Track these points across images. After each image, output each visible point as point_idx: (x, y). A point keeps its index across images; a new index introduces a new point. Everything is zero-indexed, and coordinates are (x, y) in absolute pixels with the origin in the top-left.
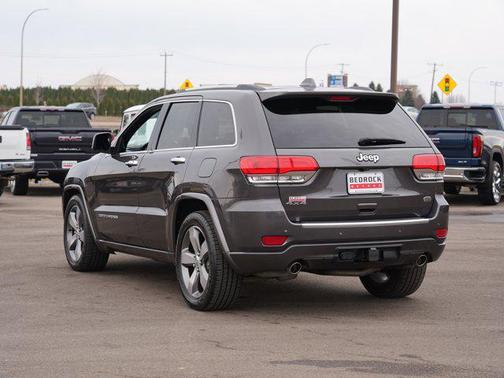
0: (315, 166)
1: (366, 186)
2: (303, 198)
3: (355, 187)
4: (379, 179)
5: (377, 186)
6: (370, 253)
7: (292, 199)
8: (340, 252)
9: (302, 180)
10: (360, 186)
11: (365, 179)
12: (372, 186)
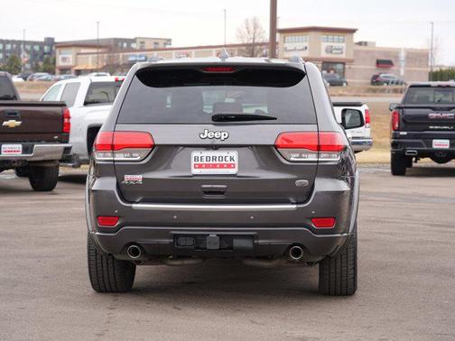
0: (152, 143)
1: (214, 166)
2: (139, 177)
3: (200, 166)
4: (232, 159)
5: (229, 166)
6: (208, 240)
7: (128, 177)
8: (176, 236)
9: (139, 158)
10: (207, 166)
11: (214, 158)
12: (222, 166)
